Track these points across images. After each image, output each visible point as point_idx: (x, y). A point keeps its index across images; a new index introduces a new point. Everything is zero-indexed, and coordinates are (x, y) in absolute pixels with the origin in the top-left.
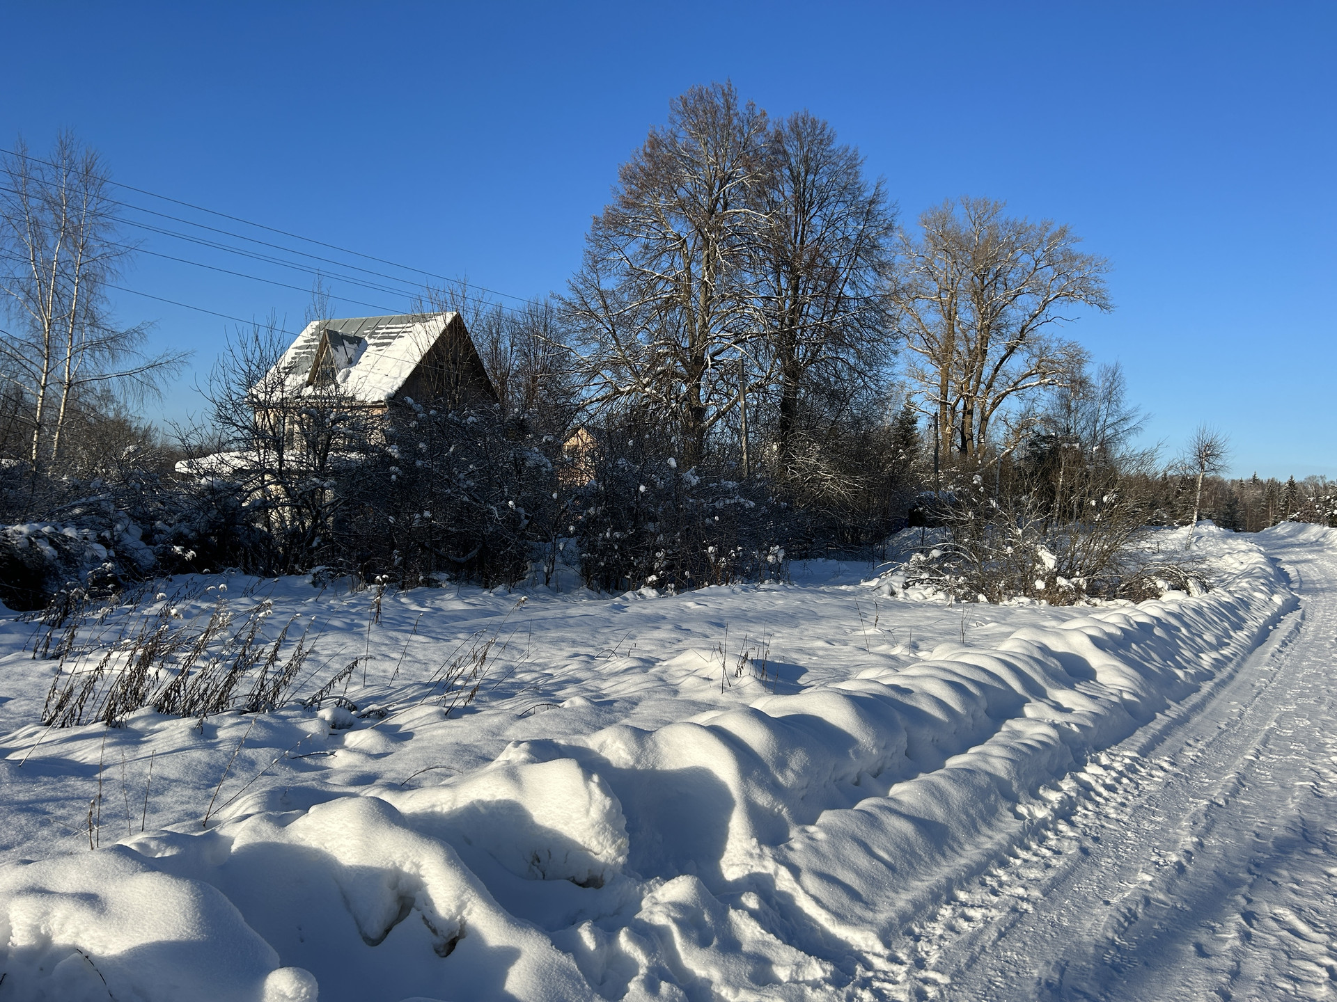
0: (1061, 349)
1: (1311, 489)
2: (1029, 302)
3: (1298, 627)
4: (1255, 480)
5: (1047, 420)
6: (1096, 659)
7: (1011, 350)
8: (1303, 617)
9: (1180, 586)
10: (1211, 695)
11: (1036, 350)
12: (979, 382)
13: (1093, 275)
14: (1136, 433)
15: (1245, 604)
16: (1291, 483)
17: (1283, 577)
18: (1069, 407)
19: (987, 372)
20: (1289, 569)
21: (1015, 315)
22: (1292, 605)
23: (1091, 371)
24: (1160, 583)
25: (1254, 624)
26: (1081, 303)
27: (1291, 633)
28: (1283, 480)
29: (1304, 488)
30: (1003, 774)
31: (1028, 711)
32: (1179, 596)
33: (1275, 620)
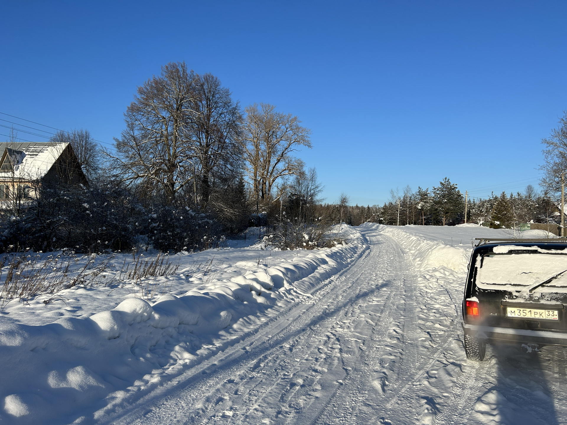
0: (295, 161)
1: (374, 210)
2: (284, 144)
3: (369, 253)
4: (357, 206)
5: (291, 187)
6: (327, 259)
7: (279, 161)
8: (371, 251)
9: (341, 243)
10: (351, 267)
11: (287, 161)
12: (268, 172)
13: (306, 135)
14: (321, 192)
15: (356, 247)
16: (368, 207)
17: (366, 240)
18: (299, 183)
19: (271, 169)
20: (367, 238)
21: (280, 148)
22: (368, 248)
23: (306, 169)
24: (335, 243)
25: (359, 253)
26: (302, 144)
27: (367, 255)
28: (366, 206)
29: (373, 209)
30: (319, 277)
31: (318, 268)
32: (340, 245)
33: (364, 252)
